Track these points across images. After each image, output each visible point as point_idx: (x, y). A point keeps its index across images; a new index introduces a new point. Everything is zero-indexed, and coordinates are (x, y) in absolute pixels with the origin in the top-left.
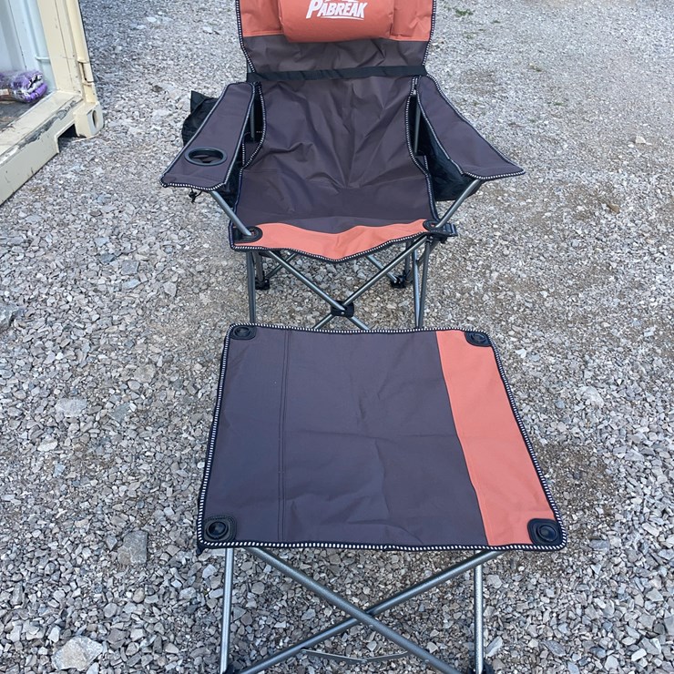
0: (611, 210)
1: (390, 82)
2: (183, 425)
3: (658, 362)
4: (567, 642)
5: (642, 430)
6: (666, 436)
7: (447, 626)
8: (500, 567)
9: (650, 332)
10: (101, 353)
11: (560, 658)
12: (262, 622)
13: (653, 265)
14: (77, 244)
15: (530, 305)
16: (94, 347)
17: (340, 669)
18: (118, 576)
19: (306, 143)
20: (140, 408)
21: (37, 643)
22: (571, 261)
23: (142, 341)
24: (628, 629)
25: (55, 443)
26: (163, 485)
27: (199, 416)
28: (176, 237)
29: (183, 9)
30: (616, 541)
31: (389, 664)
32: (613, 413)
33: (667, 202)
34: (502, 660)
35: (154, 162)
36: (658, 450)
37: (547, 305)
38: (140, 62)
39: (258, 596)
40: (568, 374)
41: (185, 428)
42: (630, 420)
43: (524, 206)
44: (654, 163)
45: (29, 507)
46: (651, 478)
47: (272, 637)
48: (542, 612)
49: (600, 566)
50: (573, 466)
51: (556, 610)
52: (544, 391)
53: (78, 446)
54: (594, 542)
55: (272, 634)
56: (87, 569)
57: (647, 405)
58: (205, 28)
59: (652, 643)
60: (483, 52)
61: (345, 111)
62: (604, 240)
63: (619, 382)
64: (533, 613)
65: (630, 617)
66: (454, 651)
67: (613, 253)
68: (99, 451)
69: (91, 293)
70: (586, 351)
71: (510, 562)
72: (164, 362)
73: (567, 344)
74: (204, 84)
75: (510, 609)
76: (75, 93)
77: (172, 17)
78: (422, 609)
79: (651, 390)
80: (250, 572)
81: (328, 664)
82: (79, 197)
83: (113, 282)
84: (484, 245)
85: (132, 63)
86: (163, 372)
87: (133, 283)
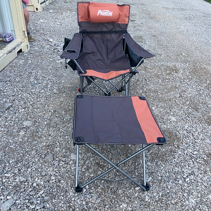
0: (176, 72)
1: (118, 35)
2: (60, 127)
3: (190, 110)
4: (169, 177)
5: (186, 127)
6: (193, 128)
7: (137, 175)
8: (150, 160)
9: (188, 103)
10: (35, 109)
11: (167, 181)
12: (86, 175)
13: (188, 86)
14: (25, 81)
15: (155, 96)
16: (33, 108)
17: (109, 185)
18: (45, 165)
19: (95, 51)
20: (48, 123)
21: (24, 182)
22: (166, 85)
23: (47, 106)
24: (184, 173)
25: (24, 132)
26: (56, 142)
27: (65, 125)
28: (54, 79)
29: (50, 18)
30: (180, 153)
31: (122, 184)
32: (179, 123)
33: (191, 70)
34: (152, 182)
35: (46, 59)
36: (191, 131)
37: (160, 96)
38: (39, 32)
39: (85, 168)
40: (166, 113)
41: (61, 128)
42: (183, 124)
43: (152, 71)
44: (187, 60)
45: (18, 149)
46: (189, 138)
47: (90, 178)
48: (162, 170)
49: (176, 159)
50: (168, 135)
51: (165, 170)
52: (160, 117)
53: (31, 133)
54: (175, 153)
55: (89, 177)
56: (37, 163)
57: (188, 120)
58: (58, 23)
59: (191, 177)
60: (139, 31)
61: (105, 43)
62: (175, 80)
63: (180, 115)
64: (159, 170)
65: (185, 171)
66: (139, 180)
67: (177, 83)
68: (37, 134)
69: (31, 94)
70: (171, 108)
71: (153, 159)
72: (53, 111)
73: (166, 106)
74: (59, 39)
75: (153, 170)
76: (22, 40)
77: (47, 20)
78: (130, 171)
79: (188, 117)
80: (83, 163)
81: (105, 184)
82: (24, 69)
83: (37, 91)
84: (142, 81)
85: (37, 32)
86: (54, 114)
87: (42, 91)
